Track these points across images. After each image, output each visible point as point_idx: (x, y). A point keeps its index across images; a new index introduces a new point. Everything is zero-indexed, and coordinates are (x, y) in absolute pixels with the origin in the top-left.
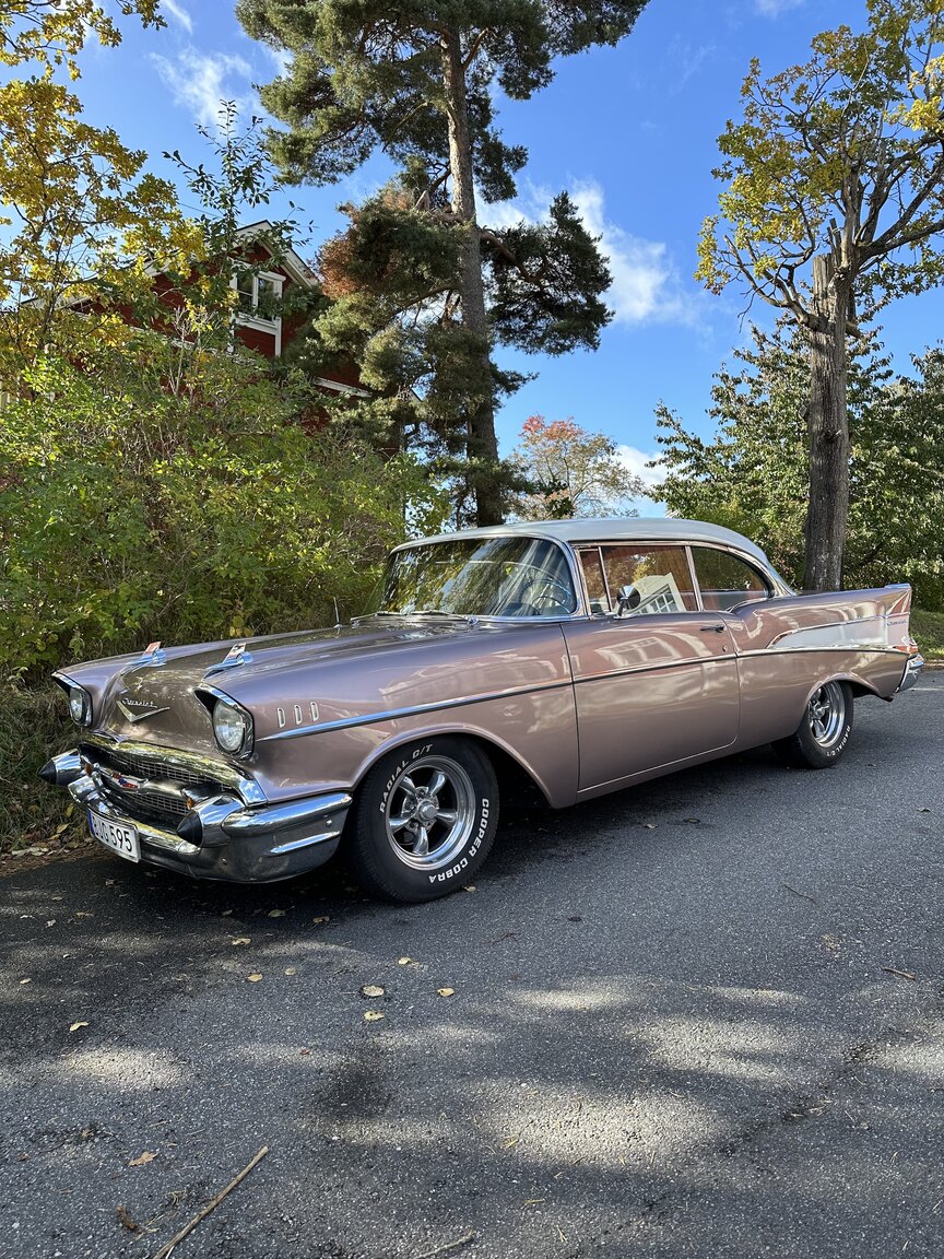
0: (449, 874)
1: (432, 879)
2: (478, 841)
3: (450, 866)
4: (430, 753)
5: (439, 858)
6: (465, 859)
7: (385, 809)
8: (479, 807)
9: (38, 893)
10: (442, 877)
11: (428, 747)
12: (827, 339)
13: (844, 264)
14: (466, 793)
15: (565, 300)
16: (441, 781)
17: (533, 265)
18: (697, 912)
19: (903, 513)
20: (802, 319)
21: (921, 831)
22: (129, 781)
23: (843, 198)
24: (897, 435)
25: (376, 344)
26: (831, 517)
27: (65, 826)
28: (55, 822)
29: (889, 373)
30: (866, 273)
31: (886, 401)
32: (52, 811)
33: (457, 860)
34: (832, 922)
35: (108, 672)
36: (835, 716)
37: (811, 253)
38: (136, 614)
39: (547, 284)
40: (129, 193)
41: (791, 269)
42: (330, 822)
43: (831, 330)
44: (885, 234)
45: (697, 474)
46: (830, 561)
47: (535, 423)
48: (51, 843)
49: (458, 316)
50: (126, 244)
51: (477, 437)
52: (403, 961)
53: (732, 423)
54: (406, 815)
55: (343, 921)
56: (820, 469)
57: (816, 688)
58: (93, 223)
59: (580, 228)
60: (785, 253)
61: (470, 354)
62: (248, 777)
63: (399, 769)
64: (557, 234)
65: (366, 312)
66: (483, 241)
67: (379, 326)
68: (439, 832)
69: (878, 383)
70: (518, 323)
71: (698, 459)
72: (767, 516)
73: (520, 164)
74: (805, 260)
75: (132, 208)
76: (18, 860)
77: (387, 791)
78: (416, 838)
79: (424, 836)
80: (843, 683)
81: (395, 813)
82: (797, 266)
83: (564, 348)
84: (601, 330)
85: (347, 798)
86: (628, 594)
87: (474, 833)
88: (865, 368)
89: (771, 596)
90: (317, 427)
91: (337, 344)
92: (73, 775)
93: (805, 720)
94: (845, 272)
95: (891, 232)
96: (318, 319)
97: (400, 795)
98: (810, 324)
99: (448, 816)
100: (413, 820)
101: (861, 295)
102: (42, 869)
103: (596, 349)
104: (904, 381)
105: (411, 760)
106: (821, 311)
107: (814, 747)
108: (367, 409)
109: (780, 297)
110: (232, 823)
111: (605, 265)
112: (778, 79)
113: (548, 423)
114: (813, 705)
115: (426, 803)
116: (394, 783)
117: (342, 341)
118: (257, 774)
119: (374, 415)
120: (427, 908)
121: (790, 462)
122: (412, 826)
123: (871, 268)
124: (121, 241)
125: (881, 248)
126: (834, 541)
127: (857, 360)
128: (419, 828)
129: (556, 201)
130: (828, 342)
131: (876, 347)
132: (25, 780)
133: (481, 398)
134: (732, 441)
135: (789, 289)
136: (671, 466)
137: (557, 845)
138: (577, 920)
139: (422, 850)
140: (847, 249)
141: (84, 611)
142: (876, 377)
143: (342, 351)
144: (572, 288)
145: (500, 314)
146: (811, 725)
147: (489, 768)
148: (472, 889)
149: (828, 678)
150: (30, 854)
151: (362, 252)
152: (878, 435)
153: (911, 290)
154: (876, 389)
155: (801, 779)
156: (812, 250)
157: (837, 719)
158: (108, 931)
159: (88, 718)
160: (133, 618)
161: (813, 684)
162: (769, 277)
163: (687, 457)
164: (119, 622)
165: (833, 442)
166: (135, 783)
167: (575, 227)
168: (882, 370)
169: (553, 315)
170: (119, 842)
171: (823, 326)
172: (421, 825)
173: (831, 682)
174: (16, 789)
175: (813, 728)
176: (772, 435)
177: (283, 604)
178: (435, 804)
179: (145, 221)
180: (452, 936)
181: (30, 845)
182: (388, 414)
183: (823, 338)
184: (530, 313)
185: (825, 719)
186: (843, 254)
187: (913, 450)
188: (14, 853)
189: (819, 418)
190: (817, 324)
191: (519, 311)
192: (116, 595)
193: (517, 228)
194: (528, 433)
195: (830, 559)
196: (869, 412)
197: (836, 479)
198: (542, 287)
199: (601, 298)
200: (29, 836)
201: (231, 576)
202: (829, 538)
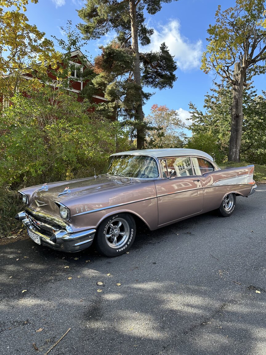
0: (122, 249)
1: (117, 251)
2: (130, 240)
3: (122, 247)
4: (118, 217)
5: (120, 245)
6: (126, 245)
7: (105, 233)
8: (131, 231)
9: (14, 250)
10: (120, 250)
11: (117, 216)
12: (238, 87)
13: (243, 66)
14: (127, 227)
15: (164, 73)
16: (120, 224)
17: (155, 63)
18: (187, 262)
19: (259, 136)
20: (231, 81)
21: (250, 238)
22: (38, 223)
23: (244, 46)
24: (257, 113)
25: (109, 87)
26: (237, 139)
27: (22, 230)
28: (19, 228)
29: (256, 95)
30: (250, 68)
31: (255, 103)
32: (18, 225)
33: (124, 245)
34: (222, 267)
35: (33, 191)
36: (231, 202)
37: (234, 63)
38: (41, 170)
39: (159, 69)
40: (40, 44)
41: (228, 67)
42: (90, 237)
43: (239, 85)
44: (255, 57)
45: (200, 123)
46: (236, 151)
47: (155, 106)
48: (18, 234)
49: (133, 78)
50: (39, 58)
51: (138, 114)
52: (108, 275)
53: (210, 109)
54: (111, 234)
55: (94, 262)
56: (234, 125)
57: (226, 195)
58: (29, 52)
59: (168, 53)
60: (226, 63)
61: (136, 90)
62: (69, 225)
63: (109, 222)
64: (162, 54)
65: (106, 78)
66: (140, 57)
67: (110, 81)
68: (120, 238)
69: (252, 98)
70: (150, 80)
71: (201, 118)
72: (220, 136)
73: (152, 34)
74: (232, 64)
75: (41, 48)
76: (9, 239)
77: (106, 228)
78: (113, 239)
79: (115, 239)
80: (234, 194)
81: (108, 233)
82: (230, 66)
83: (163, 87)
84: (174, 83)
85: (95, 231)
86: (173, 172)
87: (129, 238)
88: (249, 93)
89: (214, 170)
90: (92, 112)
91: (98, 87)
92: (23, 218)
93: (222, 204)
94: (243, 68)
95: (257, 57)
96: (93, 79)
97: (109, 228)
98: (233, 83)
99: (122, 233)
100: (113, 235)
101: (248, 74)
102: (15, 242)
103: (172, 88)
104: (260, 98)
105: (112, 220)
106: (236, 79)
107: (224, 211)
108: (106, 106)
109: (224, 75)
110: (65, 238)
111: (175, 64)
112: (226, 11)
113: (159, 107)
114: (225, 199)
115: (116, 230)
116: (107, 226)
117: (99, 86)
118: (71, 225)
119: (108, 107)
120: (116, 258)
121: (226, 120)
122: (112, 236)
123: (252, 66)
124: (38, 57)
125: (254, 61)
126: (237, 146)
127: (247, 91)
128: (114, 237)
129: (162, 45)
130: (238, 88)
131: (252, 87)
132: (11, 217)
133: (139, 103)
134: (210, 114)
135: (227, 73)
136: (193, 120)
137: (152, 239)
138: (155, 263)
139: (115, 242)
140: (244, 61)
141: (27, 168)
142: (252, 96)
143: (100, 89)
144: (166, 70)
145: (145, 77)
146: (224, 205)
147: (133, 221)
148: (128, 253)
149: (230, 193)
150: (12, 238)
151: (106, 61)
152: (252, 113)
153: (262, 73)
154: (252, 100)
155: (220, 220)
156: (234, 62)
157: (231, 203)
158: (32, 262)
159: (27, 203)
160: (40, 171)
161: (225, 194)
162: (222, 69)
163: (198, 117)
164: (36, 171)
165: (238, 117)
166: (40, 223)
167: (167, 52)
168: (254, 94)
169: (160, 77)
170: (35, 239)
171: (237, 84)
172: (115, 236)
173: (230, 194)
174: (9, 219)
175: (225, 206)
176: (222, 113)
177: (82, 165)
178: (119, 231)
179: (44, 52)
180: (122, 267)
181: (12, 235)
182: (112, 107)
183: (236, 87)
184: (154, 77)
185: (228, 203)
186: (243, 63)
187: (262, 118)
188: (8, 237)
189: (234, 110)
190: (235, 83)
191: (151, 76)
192: (36, 164)
193: (150, 53)
194: (153, 109)
195: (236, 150)
196: (250, 107)
197: (239, 127)
198: (157, 70)
199: (174, 73)
200: (12, 232)
201: (67, 160)
202: (236, 144)
